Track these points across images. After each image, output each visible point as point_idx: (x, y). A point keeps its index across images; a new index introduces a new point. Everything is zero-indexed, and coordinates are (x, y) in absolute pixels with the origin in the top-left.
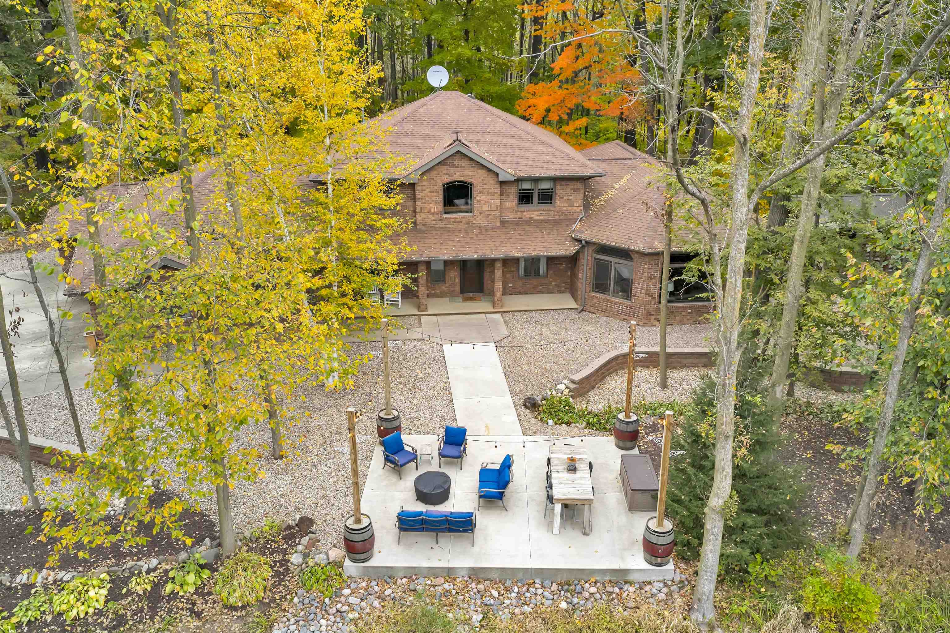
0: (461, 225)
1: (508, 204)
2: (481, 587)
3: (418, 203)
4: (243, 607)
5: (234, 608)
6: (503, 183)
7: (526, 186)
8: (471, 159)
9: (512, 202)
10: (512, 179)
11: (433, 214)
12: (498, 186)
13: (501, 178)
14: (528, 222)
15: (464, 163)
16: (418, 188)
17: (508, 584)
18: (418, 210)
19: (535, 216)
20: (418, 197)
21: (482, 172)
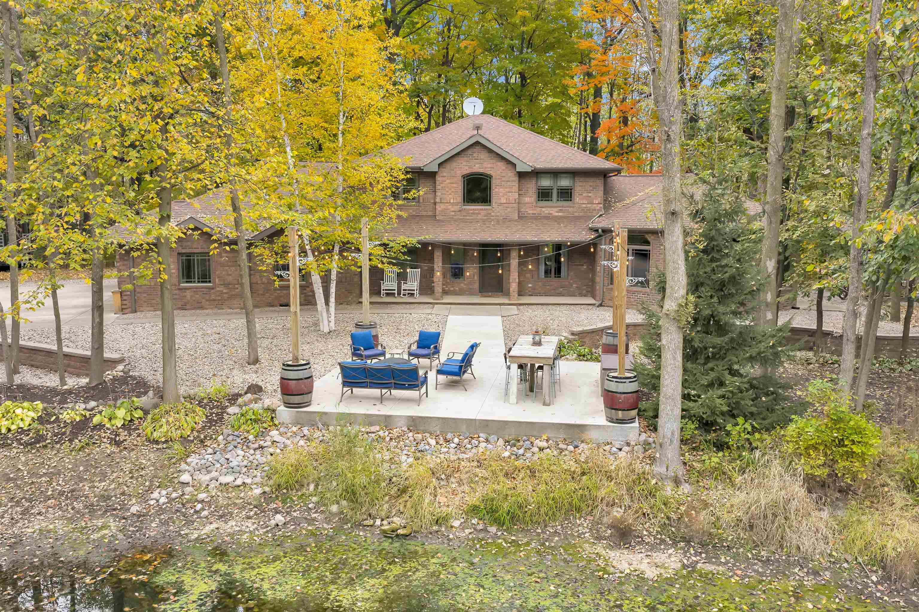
0: (480, 217)
1: (527, 200)
2: (420, 436)
3: (438, 194)
4: (166, 442)
5: (157, 442)
6: (522, 175)
7: (546, 183)
8: (490, 151)
9: (530, 197)
10: (529, 170)
11: (453, 204)
12: (516, 179)
13: (519, 169)
14: (548, 218)
15: (484, 155)
16: (438, 178)
17: (449, 436)
18: (438, 200)
19: (554, 212)
20: (438, 187)
21: (501, 165)
